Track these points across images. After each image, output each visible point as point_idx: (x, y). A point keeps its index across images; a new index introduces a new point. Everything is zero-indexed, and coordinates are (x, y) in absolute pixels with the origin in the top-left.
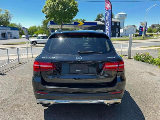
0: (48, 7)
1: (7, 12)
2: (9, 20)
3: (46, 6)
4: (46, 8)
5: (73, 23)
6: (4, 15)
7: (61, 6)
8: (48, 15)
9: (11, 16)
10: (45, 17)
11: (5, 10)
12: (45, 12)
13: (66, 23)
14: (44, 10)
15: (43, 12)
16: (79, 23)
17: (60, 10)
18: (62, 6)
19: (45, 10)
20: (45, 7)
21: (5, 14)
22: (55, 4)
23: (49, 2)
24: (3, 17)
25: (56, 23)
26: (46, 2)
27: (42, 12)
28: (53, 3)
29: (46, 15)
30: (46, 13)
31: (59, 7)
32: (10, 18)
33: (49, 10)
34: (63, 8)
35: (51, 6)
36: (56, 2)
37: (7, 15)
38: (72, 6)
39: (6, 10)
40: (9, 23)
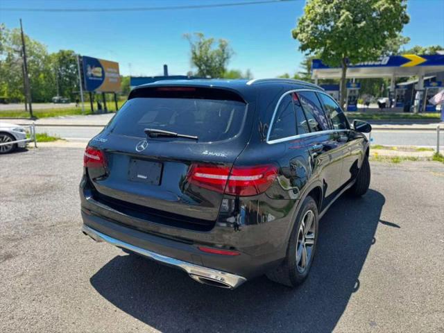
0: (308, 22)
1: (223, 43)
2: (225, 63)
3: (305, 18)
4: (303, 24)
5: (386, 60)
6: (216, 51)
7: (345, 14)
8: (306, 42)
9: (230, 52)
10: (298, 48)
11: (221, 41)
12: (300, 36)
13: (358, 61)
14: (298, 31)
15: (295, 36)
16: (406, 60)
17: (342, 27)
18: (348, 13)
19: (301, 30)
20: (300, 24)
21: (218, 50)
22: (328, 10)
23: (313, 8)
24: (214, 56)
25: (326, 65)
26: (305, 7)
27: (292, 36)
28: (325, 9)
29: (300, 44)
30: (301, 38)
31: (339, 17)
32: (227, 58)
33: (309, 29)
34: (351, 18)
35: (318, 18)
36: (332, 5)
37: (223, 50)
38: (382, 8)
39: (223, 39)
40: (224, 71)
